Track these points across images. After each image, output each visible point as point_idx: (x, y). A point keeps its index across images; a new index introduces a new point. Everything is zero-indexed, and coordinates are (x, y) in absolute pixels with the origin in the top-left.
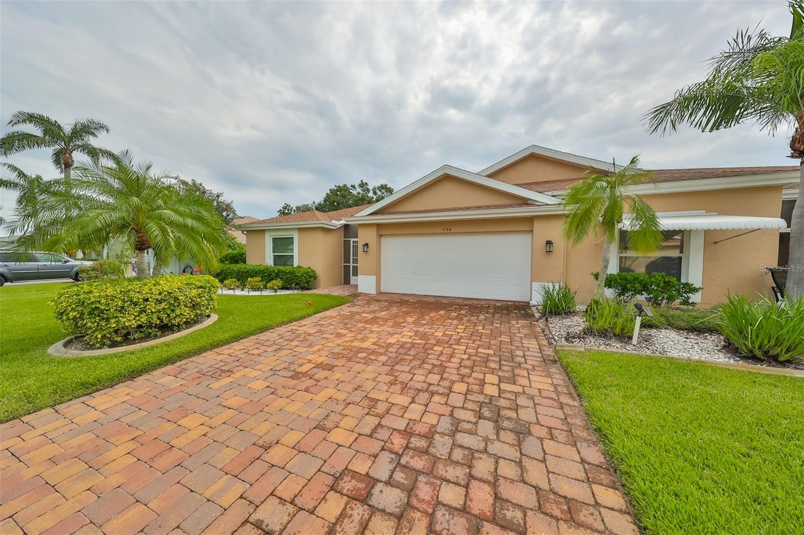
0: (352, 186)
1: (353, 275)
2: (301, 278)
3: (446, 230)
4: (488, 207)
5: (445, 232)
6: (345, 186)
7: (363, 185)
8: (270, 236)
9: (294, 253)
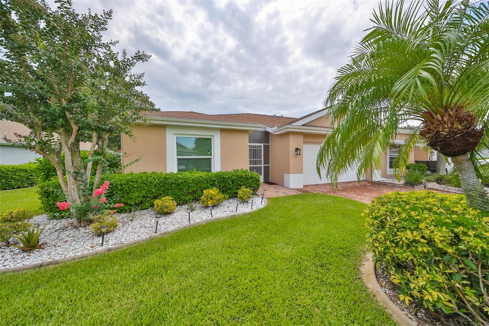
8: (175, 134)
9: (211, 155)
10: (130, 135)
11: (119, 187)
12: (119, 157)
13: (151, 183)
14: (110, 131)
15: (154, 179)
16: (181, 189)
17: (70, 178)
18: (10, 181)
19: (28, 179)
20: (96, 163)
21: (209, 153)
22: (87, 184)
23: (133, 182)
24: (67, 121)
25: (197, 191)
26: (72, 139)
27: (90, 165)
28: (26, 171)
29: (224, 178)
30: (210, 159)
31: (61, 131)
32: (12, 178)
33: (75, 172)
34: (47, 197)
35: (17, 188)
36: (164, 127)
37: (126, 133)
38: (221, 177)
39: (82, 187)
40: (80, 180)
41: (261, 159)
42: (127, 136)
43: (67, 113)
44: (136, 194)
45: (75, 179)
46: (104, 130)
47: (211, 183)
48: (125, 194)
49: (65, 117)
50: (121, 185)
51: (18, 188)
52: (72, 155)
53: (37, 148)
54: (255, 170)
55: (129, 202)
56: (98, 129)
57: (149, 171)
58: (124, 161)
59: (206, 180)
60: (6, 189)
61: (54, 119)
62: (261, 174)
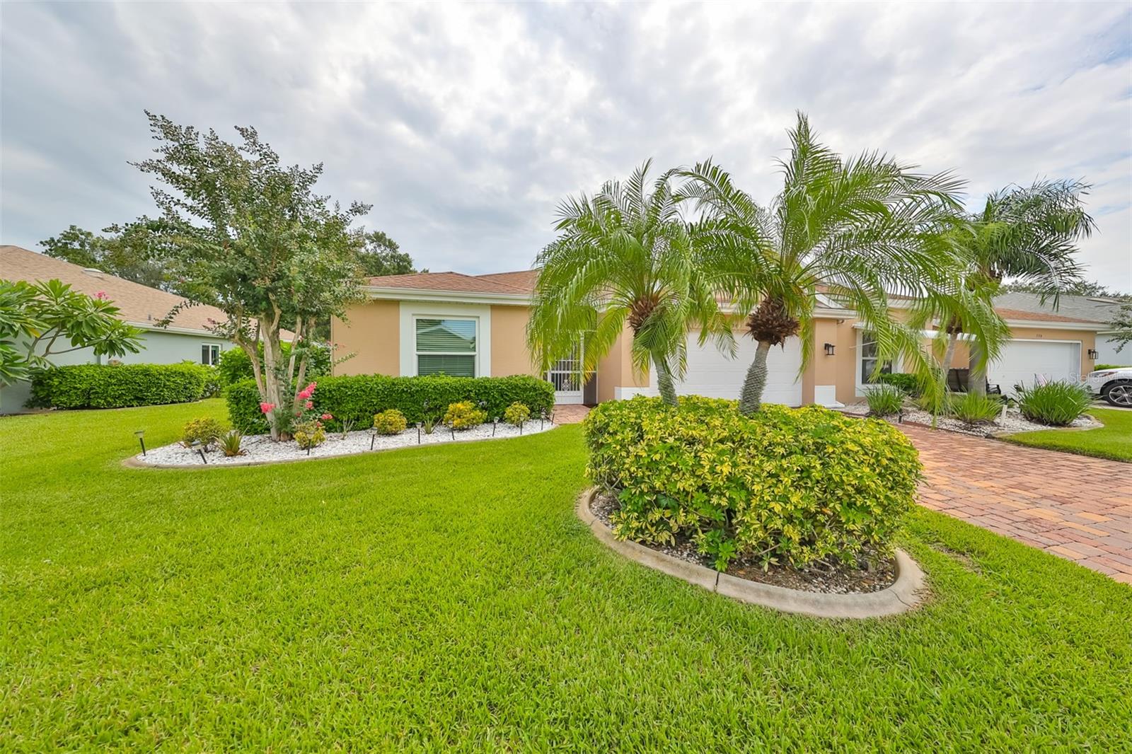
8: (413, 315)
9: (475, 351)
10: (343, 319)
11: (327, 394)
12: (328, 351)
13: (371, 389)
14: (317, 314)
15: (376, 383)
16: (416, 402)
17: (269, 377)
18: (161, 391)
19: (186, 388)
20: (299, 358)
21: (472, 346)
22: (288, 385)
23: (346, 387)
24: (269, 303)
25: (441, 406)
26: (274, 327)
27: (293, 359)
28: (183, 374)
29: (486, 387)
30: (473, 357)
31: (261, 316)
32: (165, 385)
33: (276, 369)
34: (237, 404)
35: (171, 403)
36: (396, 303)
37: (338, 316)
38: (481, 386)
39: (283, 388)
40: (281, 379)
42: (340, 320)
43: (270, 294)
44: (351, 405)
45: (276, 377)
46: (311, 313)
47: (464, 394)
48: (335, 405)
49: (268, 298)
50: (330, 392)
51: (173, 402)
52: (272, 346)
53: (236, 338)
54: (566, 381)
55: (340, 417)
56: (304, 313)
57: (371, 374)
58: (334, 357)
59: (456, 389)
60: (156, 404)
61: (257, 300)
62: (579, 390)
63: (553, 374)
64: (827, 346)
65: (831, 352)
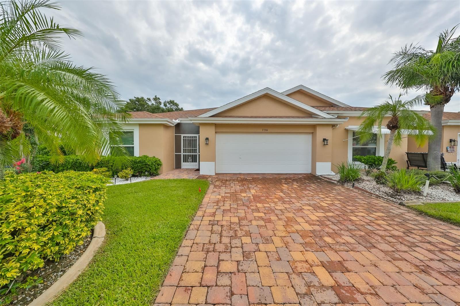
0: (148, 99)
1: (184, 162)
2: (152, 167)
3: (264, 130)
4: (293, 117)
5: (264, 131)
6: (142, 98)
7: (156, 99)
9: (133, 144)
30: (133, 147)
41: (196, 148)
54: (190, 158)
62: (196, 162)
63: (184, 155)
64: (324, 140)
65: (326, 143)
